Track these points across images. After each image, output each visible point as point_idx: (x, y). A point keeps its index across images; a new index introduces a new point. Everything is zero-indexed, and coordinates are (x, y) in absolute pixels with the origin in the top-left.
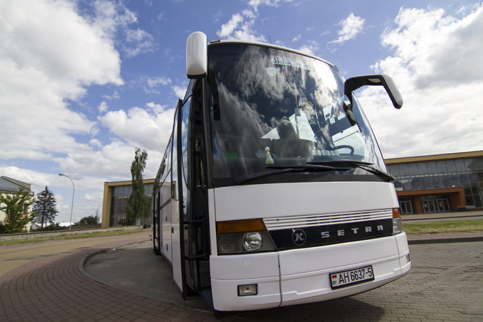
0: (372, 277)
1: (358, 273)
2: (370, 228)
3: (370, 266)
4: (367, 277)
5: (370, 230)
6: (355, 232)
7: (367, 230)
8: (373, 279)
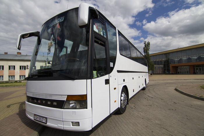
0: (46, 122)
1: (41, 119)
2: (50, 102)
3: (46, 118)
4: (44, 121)
5: (50, 103)
6: (44, 103)
7: (48, 103)
8: (46, 123)
